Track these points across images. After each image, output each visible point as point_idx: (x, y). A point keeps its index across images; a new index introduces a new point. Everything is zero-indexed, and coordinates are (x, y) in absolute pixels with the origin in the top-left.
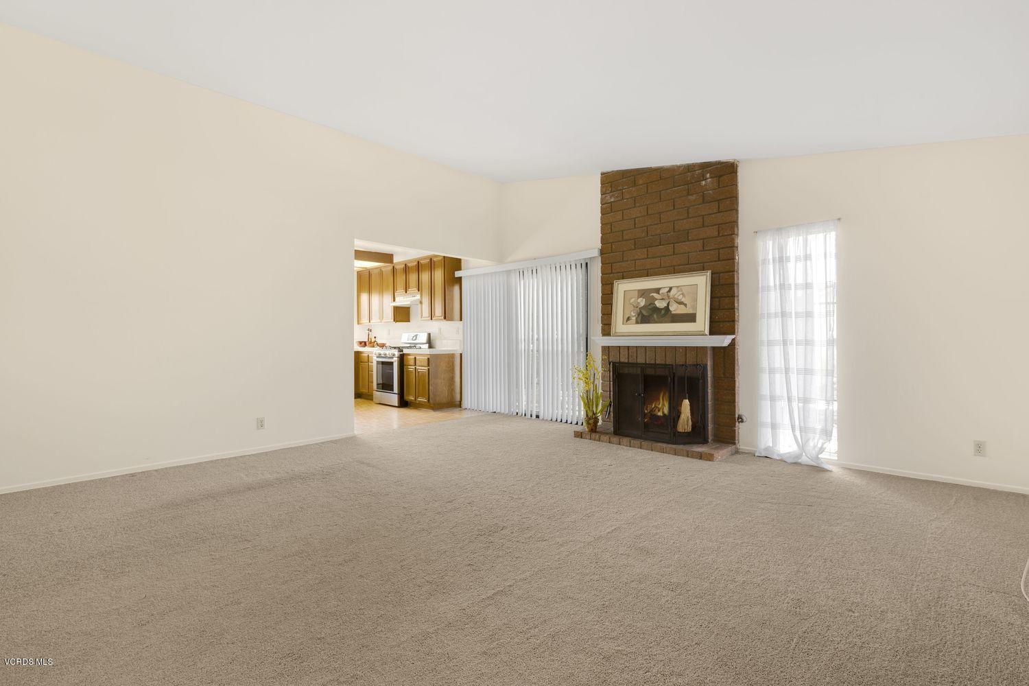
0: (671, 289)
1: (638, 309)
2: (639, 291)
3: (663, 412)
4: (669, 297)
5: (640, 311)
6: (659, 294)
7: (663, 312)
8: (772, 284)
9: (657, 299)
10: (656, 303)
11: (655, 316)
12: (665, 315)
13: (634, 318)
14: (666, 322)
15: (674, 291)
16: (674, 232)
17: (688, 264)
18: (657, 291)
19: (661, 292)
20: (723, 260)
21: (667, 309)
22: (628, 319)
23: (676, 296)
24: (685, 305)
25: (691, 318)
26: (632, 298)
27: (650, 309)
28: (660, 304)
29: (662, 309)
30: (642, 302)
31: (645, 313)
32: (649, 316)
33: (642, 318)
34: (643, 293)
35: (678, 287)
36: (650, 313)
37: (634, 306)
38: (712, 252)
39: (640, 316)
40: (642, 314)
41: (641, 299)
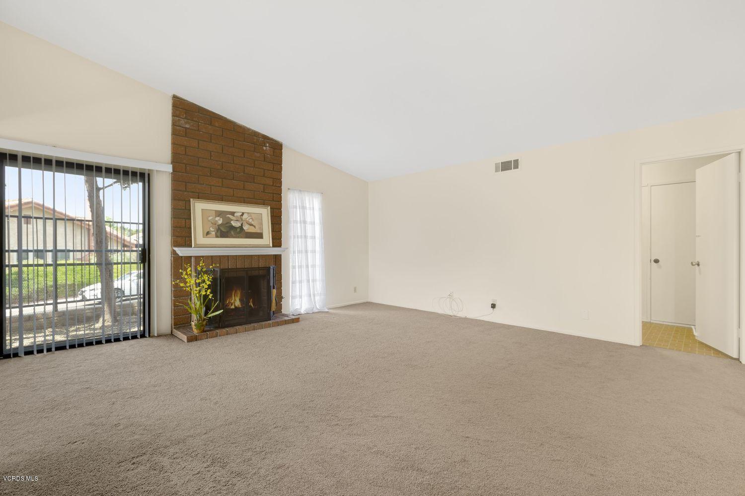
0: (243, 214)
1: (216, 225)
2: (216, 211)
3: (235, 305)
4: (242, 219)
5: (219, 228)
6: (234, 216)
7: (238, 230)
8: (299, 220)
9: (232, 220)
10: (232, 222)
11: (232, 233)
12: (240, 232)
13: (214, 233)
14: (241, 238)
15: (245, 216)
16: (244, 173)
17: (254, 199)
18: (233, 213)
19: (235, 215)
20: (275, 201)
21: (241, 227)
22: (208, 233)
23: (247, 220)
24: (255, 227)
25: (259, 236)
26: (209, 216)
27: (226, 226)
28: (236, 224)
29: (237, 228)
30: (220, 221)
31: (223, 229)
32: (227, 232)
33: (221, 233)
34: (220, 214)
35: (248, 213)
36: (226, 230)
37: (212, 223)
38: (269, 194)
39: (219, 231)
40: (221, 230)
41: (219, 218)
